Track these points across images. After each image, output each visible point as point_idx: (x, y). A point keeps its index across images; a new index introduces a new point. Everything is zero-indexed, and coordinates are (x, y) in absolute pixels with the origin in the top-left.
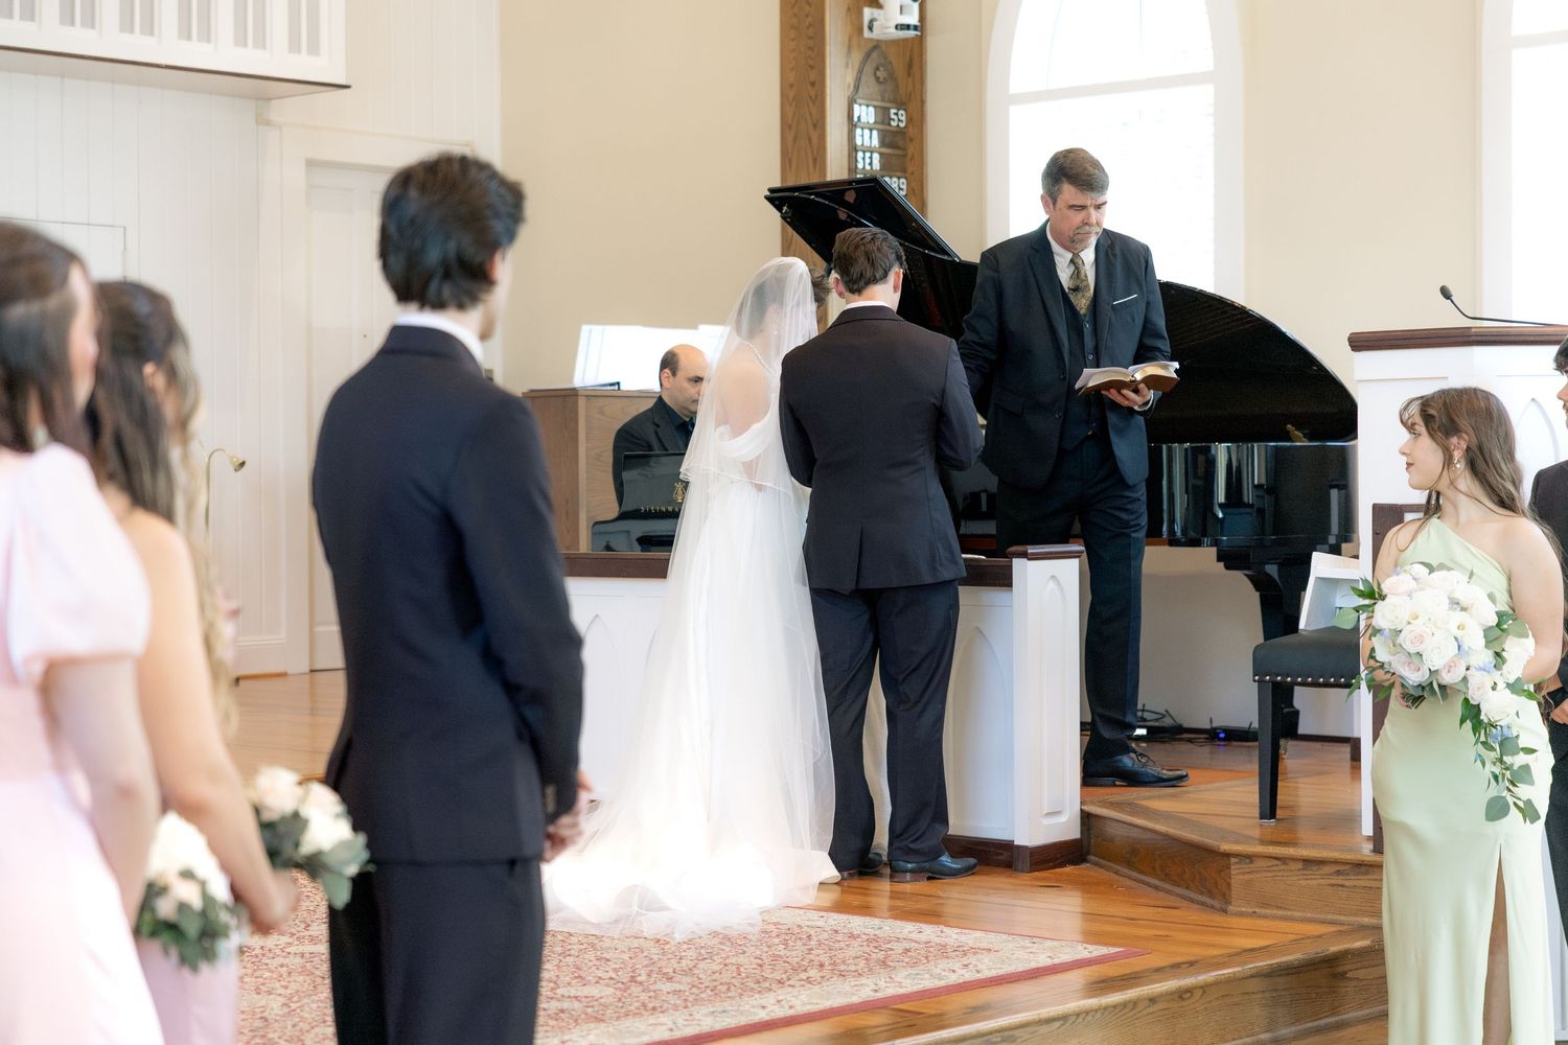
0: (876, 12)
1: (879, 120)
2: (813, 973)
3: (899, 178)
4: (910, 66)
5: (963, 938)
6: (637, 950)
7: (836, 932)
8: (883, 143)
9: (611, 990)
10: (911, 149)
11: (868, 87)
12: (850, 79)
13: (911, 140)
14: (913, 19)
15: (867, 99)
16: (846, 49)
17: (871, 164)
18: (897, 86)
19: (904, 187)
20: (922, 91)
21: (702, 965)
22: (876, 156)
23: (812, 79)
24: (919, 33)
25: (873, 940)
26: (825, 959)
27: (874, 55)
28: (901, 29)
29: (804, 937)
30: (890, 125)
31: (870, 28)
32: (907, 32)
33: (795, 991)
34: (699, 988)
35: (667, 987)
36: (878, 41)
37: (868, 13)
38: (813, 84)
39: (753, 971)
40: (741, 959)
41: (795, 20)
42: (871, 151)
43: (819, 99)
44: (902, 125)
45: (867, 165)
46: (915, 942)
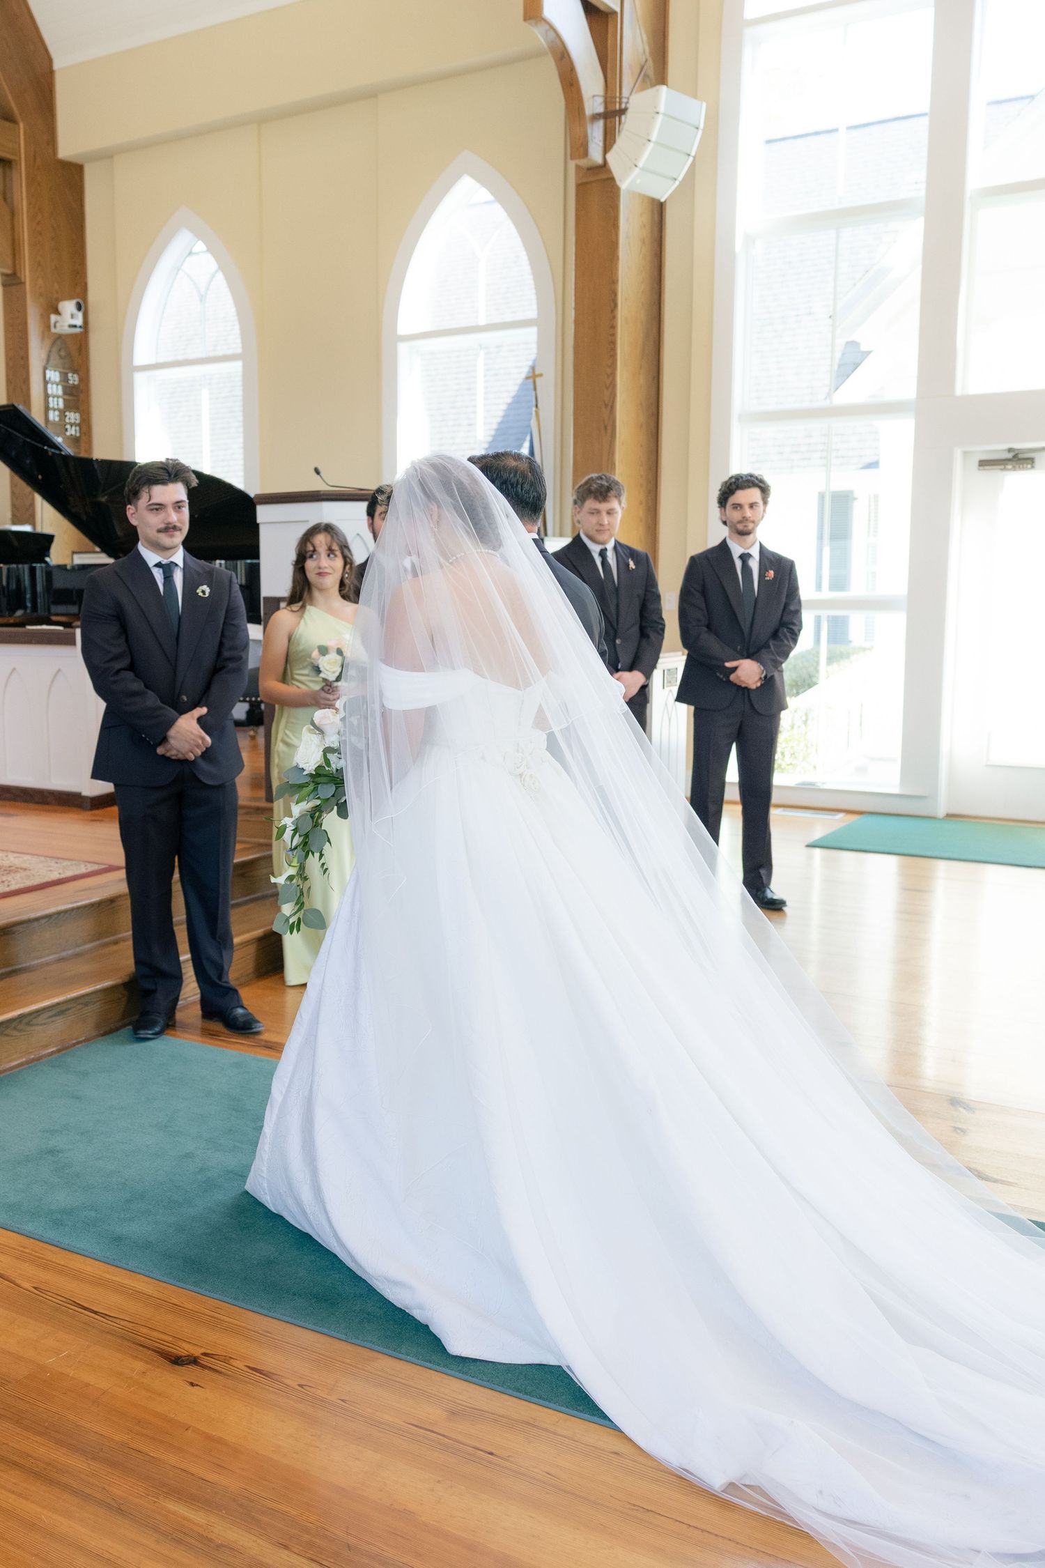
0: (58, 318)
1: (62, 379)
3: (76, 413)
4: (80, 349)
8: (65, 393)
10: (82, 397)
11: (55, 360)
12: (44, 355)
13: (82, 391)
14: (79, 321)
15: (55, 367)
16: (41, 338)
17: (58, 404)
18: (72, 360)
19: (79, 418)
20: (87, 364)
22: (61, 401)
23: (21, 353)
24: (82, 331)
27: (59, 343)
28: (73, 328)
30: (69, 382)
31: (55, 326)
32: (77, 330)
36: (60, 334)
37: (53, 318)
38: (22, 358)
42: (58, 397)
43: (26, 367)
44: (76, 383)
45: (56, 407)
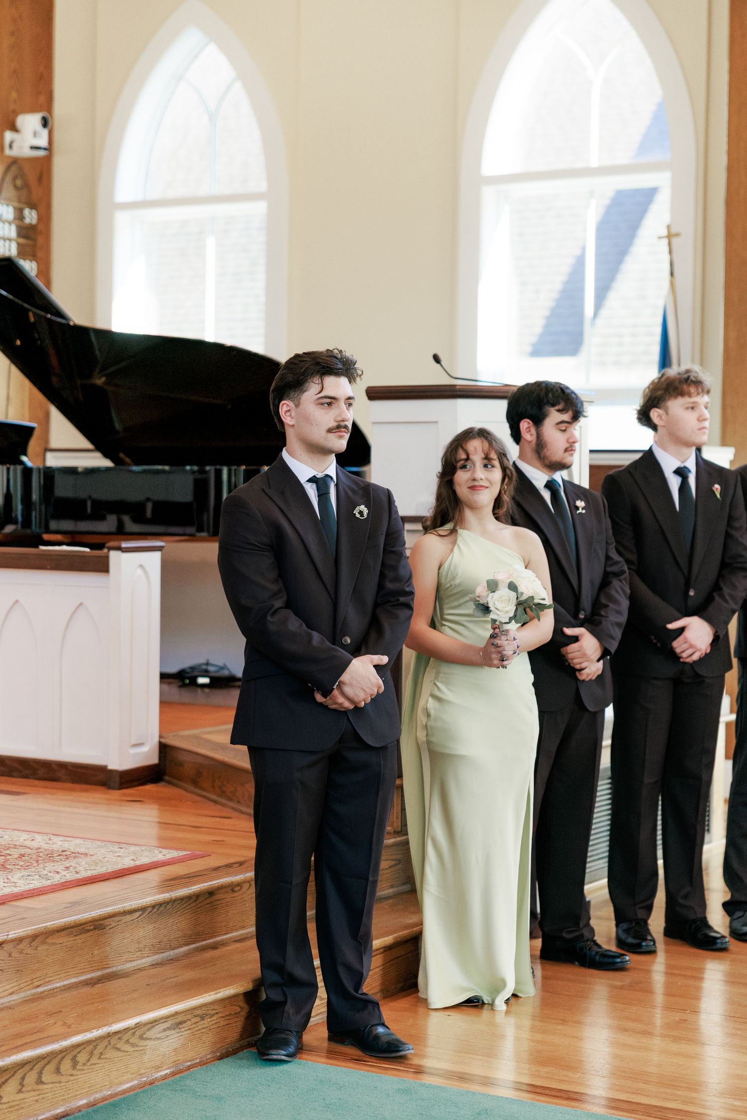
0: (15, 136)
1: (16, 217)
3: (31, 262)
4: (40, 177)
5: (66, 845)
8: (19, 235)
10: (40, 240)
11: (8, 193)
13: (41, 233)
14: (43, 142)
15: (7, 202)
17: (9, 249)
18: (30, 192)
19: (35, 269)
20: (49, 197)
22: (14, 244)
24: (47, 154)
27: (14, 169)
28: (35, 150)
30: (24, 221)
31: (11, 147)
32: (39, 152)
36: (16, 158)
37: (8, 136)
42: (10, 240)
44: (34, 222)
46: (29, 848)
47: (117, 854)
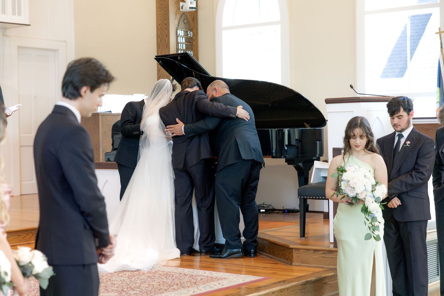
0: (184, 4)
1: (185, 34)
2: (175, 287)
3: (191, 51)
4: (193, 19)
5: (217, 275)
6: (123, 281)
7: (181, 274)
8: (186, 41)
9: (116, 294)
10: (194, 43)
11: (182, 25)
12: (176, 23)
13: (194, 40)
14: (194, 5)
15: (182, 29)
16: (175, 14)
17: (183, 47)
18: (190, 25)
19: (192, 54)
20: (197, 26)
21: (142, 285)
22: (184, 45)
23: (166, 23)
24: (196, 10)
25: (191, 276)
26: (178, 282)
27: (183, 16)
28: (191, 9)
29: (171, 275)
30: (188, 36)
31: (182, 8)
32: (192, 9)
33: (170, 293)
34: (142, 292)
35: (133, 292)
36: (184, 12)
37: (181, 4)
39: (158, 287)
40: (154, 283)
41: (160, 6)
42: (183, 43)
43: (168, 29)
44: (191, 36)
45: (182, 48)
46: (204, 276)
47: (237, 278)
